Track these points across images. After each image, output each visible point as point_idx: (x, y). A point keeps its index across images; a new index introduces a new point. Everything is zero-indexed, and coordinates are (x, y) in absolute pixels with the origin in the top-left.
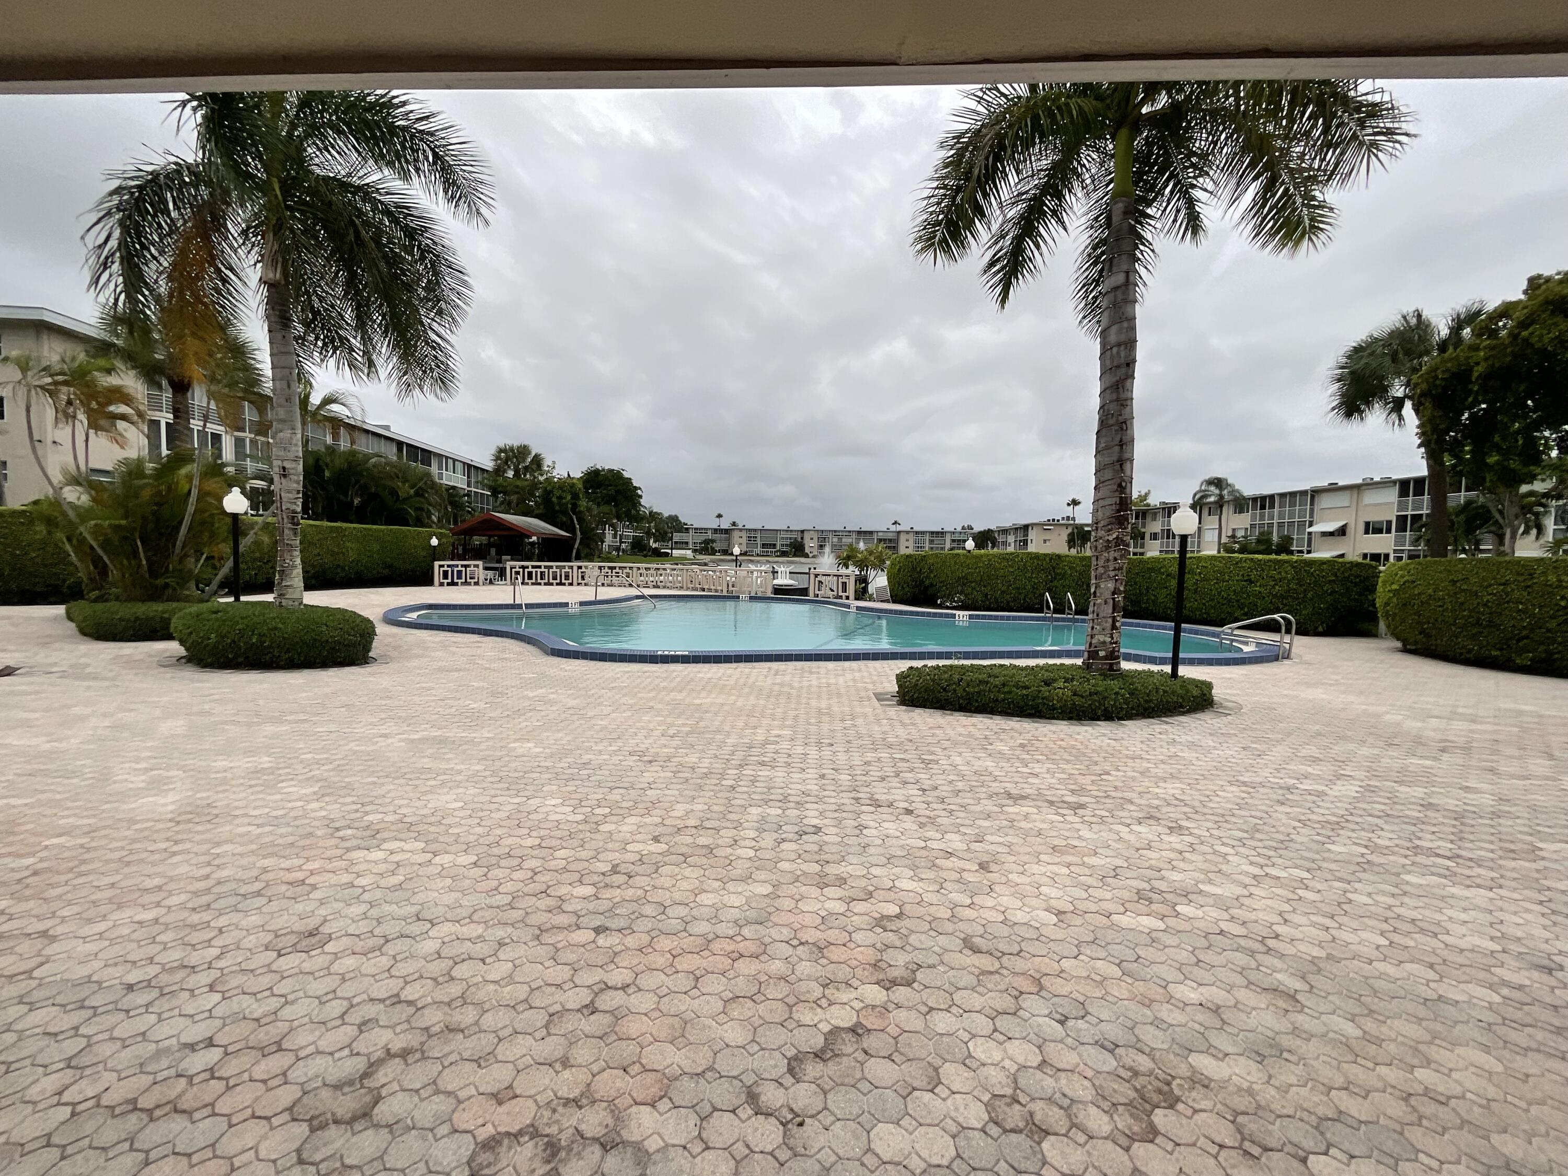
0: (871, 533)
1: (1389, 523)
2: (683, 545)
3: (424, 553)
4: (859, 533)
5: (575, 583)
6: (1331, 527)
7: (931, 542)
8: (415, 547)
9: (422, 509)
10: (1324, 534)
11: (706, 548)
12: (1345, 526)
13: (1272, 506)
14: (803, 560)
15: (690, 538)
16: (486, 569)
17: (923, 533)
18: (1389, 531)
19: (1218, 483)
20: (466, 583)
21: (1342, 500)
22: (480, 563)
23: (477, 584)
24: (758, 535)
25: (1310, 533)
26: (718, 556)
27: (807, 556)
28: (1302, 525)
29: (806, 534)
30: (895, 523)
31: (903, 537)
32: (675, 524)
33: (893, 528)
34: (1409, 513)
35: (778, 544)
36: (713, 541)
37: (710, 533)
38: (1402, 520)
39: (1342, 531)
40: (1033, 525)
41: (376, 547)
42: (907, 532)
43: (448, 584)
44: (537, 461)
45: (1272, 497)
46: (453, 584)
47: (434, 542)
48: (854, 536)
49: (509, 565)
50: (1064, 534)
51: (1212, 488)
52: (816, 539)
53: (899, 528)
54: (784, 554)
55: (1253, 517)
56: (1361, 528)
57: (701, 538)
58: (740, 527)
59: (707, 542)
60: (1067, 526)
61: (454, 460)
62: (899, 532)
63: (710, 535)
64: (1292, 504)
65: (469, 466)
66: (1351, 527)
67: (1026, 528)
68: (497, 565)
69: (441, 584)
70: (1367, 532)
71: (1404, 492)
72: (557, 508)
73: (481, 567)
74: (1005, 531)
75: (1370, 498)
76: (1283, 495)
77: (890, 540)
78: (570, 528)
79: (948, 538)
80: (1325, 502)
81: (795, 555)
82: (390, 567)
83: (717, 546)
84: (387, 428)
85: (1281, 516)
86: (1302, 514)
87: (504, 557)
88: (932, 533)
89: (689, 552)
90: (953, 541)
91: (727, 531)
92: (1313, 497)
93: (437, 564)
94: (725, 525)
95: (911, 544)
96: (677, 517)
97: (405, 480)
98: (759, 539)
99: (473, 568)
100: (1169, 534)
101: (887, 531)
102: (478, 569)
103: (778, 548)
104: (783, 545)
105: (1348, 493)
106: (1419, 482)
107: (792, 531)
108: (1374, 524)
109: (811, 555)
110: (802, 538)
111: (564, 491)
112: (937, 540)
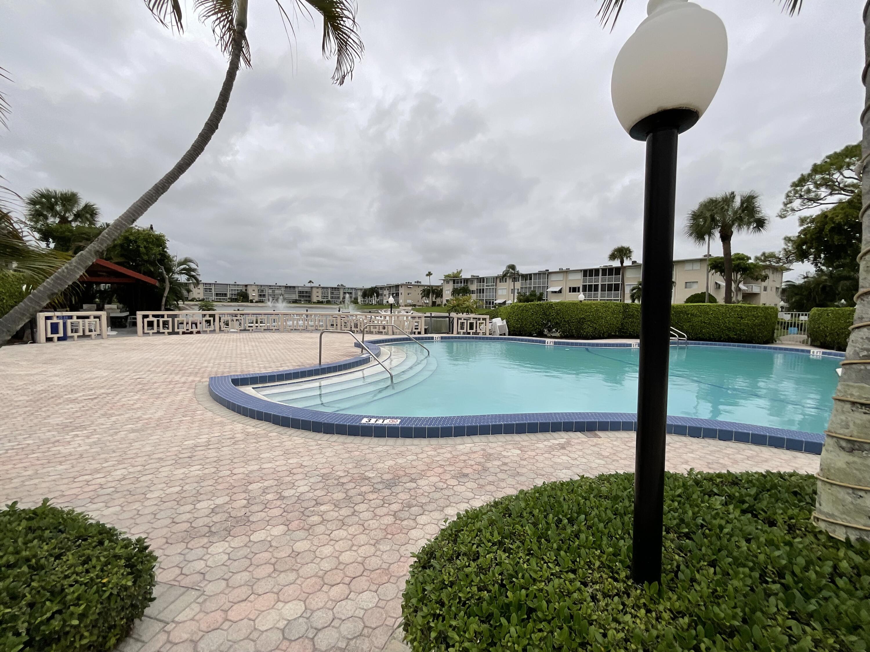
0: (294, 287)
1: (579, 288)
4: (286, 287)
6: (557, 289)
7: (332, 293)
10: (553, 292)
12: (562, 288)
13: (531, 279)
14: (249, 304)
17: (327, 288)
18: (579, 291)
19: (512, 267)
20: (84, 337)
21: (560, 277)
22: (104, 314)
23: (98, 336)
24: (215, 288)
25: (547, 292)
27: (252, 301)
28: (544, 287)
29: (249, 288)
30: (310, 282)
31: (314, 291)
33: (309, 285)
34: (593, 284)
35: (228, 294)
38: (584, 287)
39: (560, 291)
40: (402, 285)
42: (317, 288)
43: (59, 339)
44: (91, 211)
45: (530, 275)
46: (65, 338)
48: (283, 289)
49: (140, 314)
50: (419, 291)
51: (510, 270)
52: (256, 291)
53: (313, 285)
54: (232, 300)
55: (522, 284)
56: (568, 290)
60: (419, 286)
62: (312, 288)
64: (539, 278)
66: (564, 288)
67: (397, 286)
69: (49, 340)
70: (570, 292)
71: (585, 275)
72: (145, 257)
74: (382, 288)
75: (571, 277)
77: (307, 292)
80: (553, 278)
81: (242, 302)
85: (535, 283)
86: (544, 283)
88: (332, 288)
92: (546, 275)
93: (42, 316)
95: (320, 295)
98: (213, 290)
99: (92, 319)
100: (481, 291)
101: (304, 287)
102: (97, 320)
103: (228, 296)
104: (232, 294)
105: (562, 274)
106: (591, 271)
107: (238, 285)
108: (573, 288)
109: (254, 301)
110: (246, 290)
111: (150, 242)
112: (336, 292)
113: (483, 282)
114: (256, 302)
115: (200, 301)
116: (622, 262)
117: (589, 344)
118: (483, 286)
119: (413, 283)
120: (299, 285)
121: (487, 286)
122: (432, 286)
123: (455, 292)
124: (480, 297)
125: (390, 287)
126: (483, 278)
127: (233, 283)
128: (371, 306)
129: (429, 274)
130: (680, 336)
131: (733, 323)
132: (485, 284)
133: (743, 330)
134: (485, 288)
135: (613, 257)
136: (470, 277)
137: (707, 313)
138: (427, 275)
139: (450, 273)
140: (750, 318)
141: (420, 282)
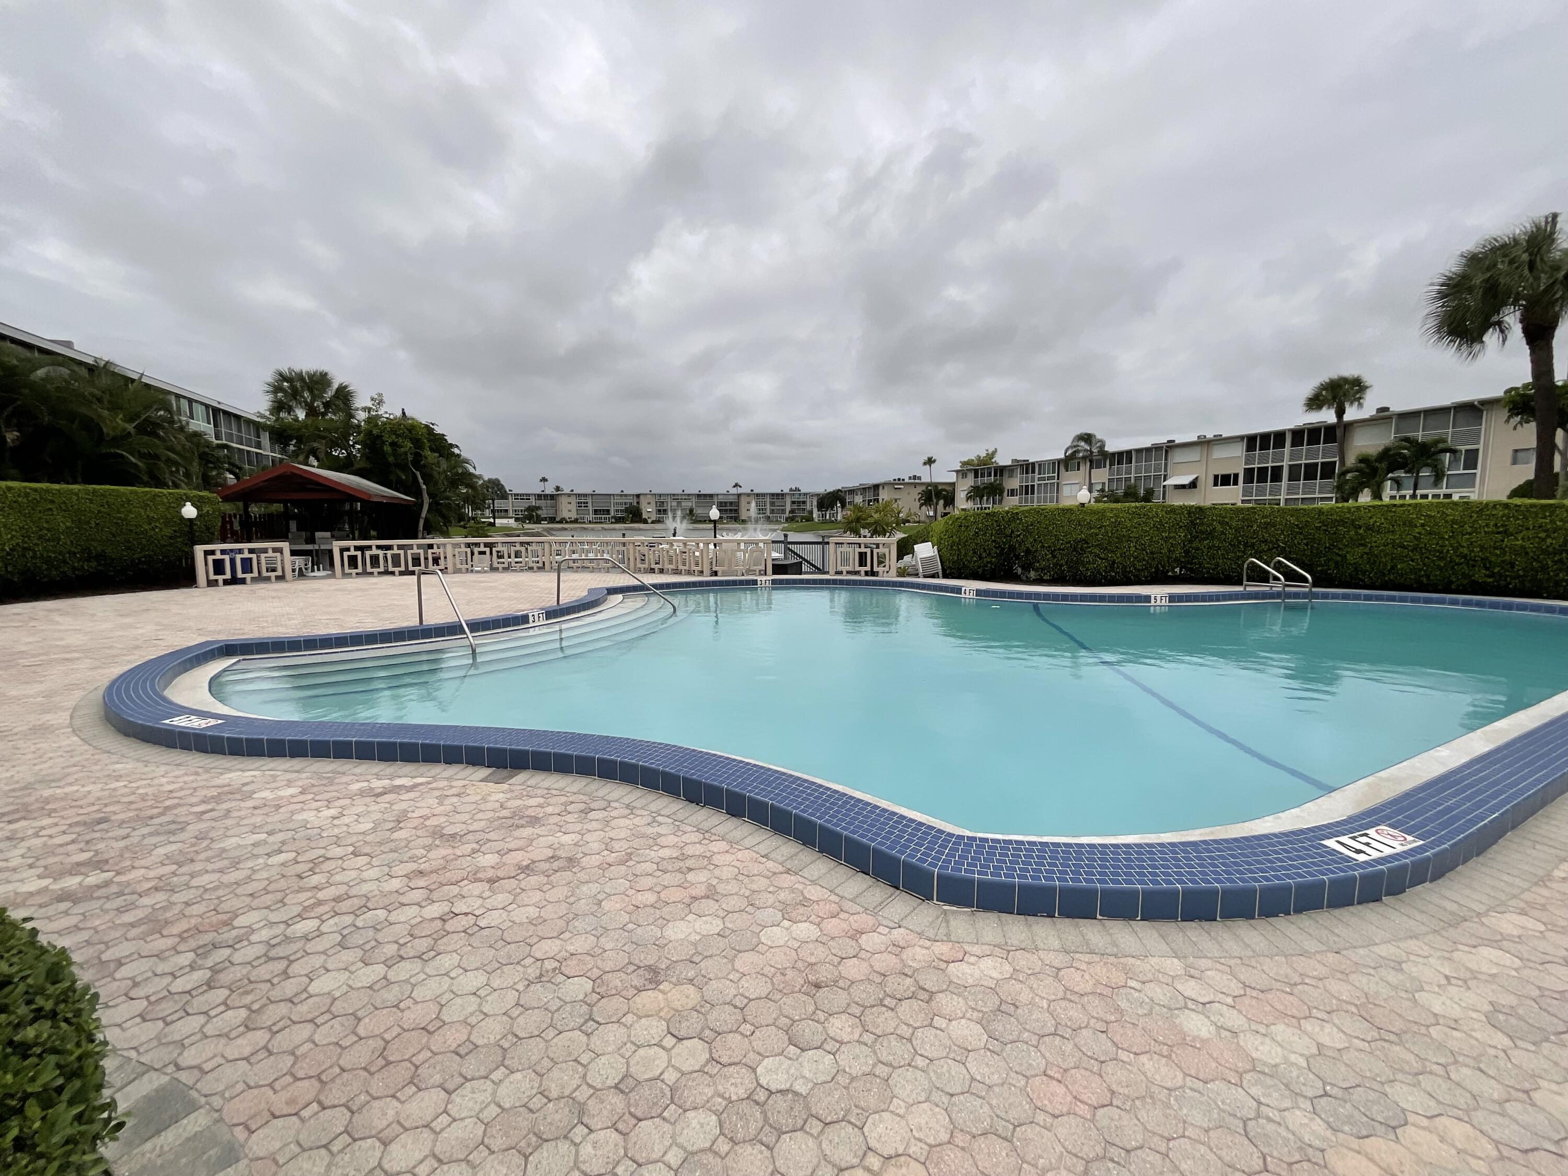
0: (711, 496)
1: (1236, 476)
2: (504, 513)
3: (168, 531)
4: (699, 496)
5: (450, 569)
6: (1186, 480)
7: (772, 504)
8: (150, 520)
9: (157, 457)
10: (1178, 487)
11: (531, 515)
12: (1197, 478)
13: (1130, 461)
14: (642, 526)
15: (508, 504)
16: (294, 553)
17: (764, 495)
18: (1236, 483)
19: (1087, 438)
20: (260, 579)
21: (1194, 455)
22: (285, 546)
23: (281, 578)
24: (590, 501)
25: (1164, 486)
26: (545, 525)
27: (645, 522)
28: (1157, 478)
29: (642, 498)
30: (736, 485)
31: (743, 500)
32: (496, 489)
33: (734, 491)
34: (1270, 465)
35: (612, 509)
36: (539, 508)
37: (533, 499)
38: (1249, 473)
39: (1193, 485)
40: (884, 485)
41: (63, 522)
42: (748, 495)
43: (226, 582)
44: (344, 395)
45: (1129, 453)
46: (234, 581)
47: (189, 511)
48: (694, 499)
49: (337, 545)
50: (915, 494)
51: (1083, 444)
52: (653, 504)
53: (740, 491)
54: (619, 520)
55: (1110, 473)
56: (1211, 480)
57: (522, 505)
58: (567, 491)
59: (530, 509)
60: (915, 485)
61: (191, 401)
62: (739, 495)
63: (533, 502)
64: (1149, 459)
65: (216, 411)
66: (1202, 478)
67: (876, 487)
68: (309, 547)
69: (212, 583)
70: (1216, 484)
71: (1251, 448)
72: (391, 459)
73: (287, 552)
74: (852, 491)
75: (1219, 453)
76: (1139, 451)
77: (731, 503)
78: (411, 488)
79: (788, 500)
80: (1178, 457)
81: (632, 522)
82: (100, 557)
83: (543, 513)
84: (68, 344)
85: (1138, 470)
86: (1157, 469)
87: (318, 535)
88: (773, 495)
89: (512, 521)
90: (793, 502)
91: (552, 497)
92: (1167, 452)
93: (199, 550)
94: (550, 490)
96: (498, 480)
97: (115, 407)
98: (590, 505)
99: (270, 554)
100: (1028, 490)
101: (728, 494)
102: (278, 555)
103: (612, 514)
104: (617, 511)
105: (1198, 448)
106: (1265, 437)
107: (626, 495)
108: (1223, 476)
109: (649, 521)
110: (638, 503)
111: (399, 436)
112: (778, 502)
113: (1033, 472)
114: (653, 522)
115: (571, 522)
116: (1340, 413)
117: (1037, 596)
118: (1033, 480)
119: (907, 480)
120: (719, 492)
121: (1039, 479)
122: (936, 485)
123: (976, 493)
124: (1026, 501)
125: (864, 489)
126: (1033, 464)
127: (619, 492)
128: (832, 525)
129: (930, 461)
130: (1291, 576)
131: (1482, 548)
132: (1037, 476)
133: (1512, 565)
134: (1036, 483)
135: (1315, 403)
136: (1010, 463)
137: (1412, 525)
138: (925, 464)
139: (972, 456)
140: (1531, 534)
141: (919, 478)
